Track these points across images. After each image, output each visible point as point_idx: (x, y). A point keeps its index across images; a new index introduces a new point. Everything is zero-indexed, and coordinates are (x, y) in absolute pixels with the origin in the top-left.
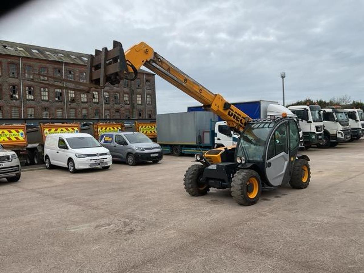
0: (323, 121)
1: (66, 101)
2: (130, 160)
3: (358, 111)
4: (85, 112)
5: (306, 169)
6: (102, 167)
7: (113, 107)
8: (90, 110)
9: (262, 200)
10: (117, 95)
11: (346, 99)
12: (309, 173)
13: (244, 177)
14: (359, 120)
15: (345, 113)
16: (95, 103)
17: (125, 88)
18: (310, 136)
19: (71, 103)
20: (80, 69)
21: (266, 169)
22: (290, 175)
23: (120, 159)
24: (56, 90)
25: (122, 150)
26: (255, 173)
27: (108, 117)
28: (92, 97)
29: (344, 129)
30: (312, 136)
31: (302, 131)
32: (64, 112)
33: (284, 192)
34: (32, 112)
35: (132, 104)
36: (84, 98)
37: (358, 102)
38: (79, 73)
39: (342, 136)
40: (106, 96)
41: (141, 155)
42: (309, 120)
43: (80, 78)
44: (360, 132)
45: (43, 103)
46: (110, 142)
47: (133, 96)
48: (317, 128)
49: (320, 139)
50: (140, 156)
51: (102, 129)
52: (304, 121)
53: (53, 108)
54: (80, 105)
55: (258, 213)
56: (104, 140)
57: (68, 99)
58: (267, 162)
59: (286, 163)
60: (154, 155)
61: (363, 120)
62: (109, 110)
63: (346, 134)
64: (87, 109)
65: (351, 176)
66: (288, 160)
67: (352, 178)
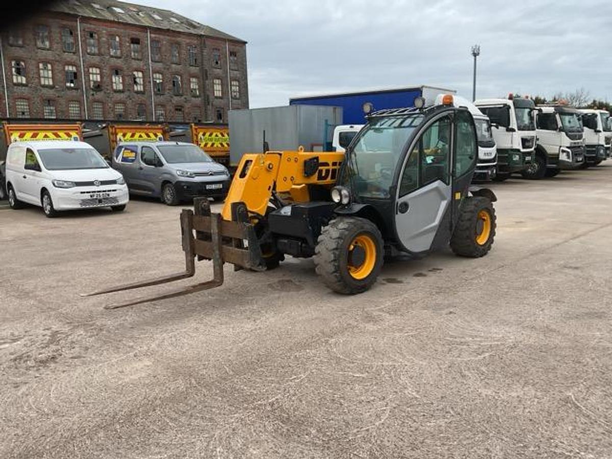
0: (537, 130)
1: (86, 88)
2: (168, 196)
3: (601, 114)
4: (120, 109)
5: (487, 217)
6: (112, 207)
7: (171, 101)
8: (130, 106)
9: (384, 282)
10: (178, 79)
11: (581, 96)
12: (493, 226)
13: (341, 234)
14: (601, 130)
15: (578, 115)
16: (138, 92)
17: (192, 66)
18: (511, 157)
19: (94, 93)
20: (109, 29)
21: (397, 216)
22: (451, 230)
23: (150, 193)
24: (66, 68)
25: (154, 176)
26: (369, 225)
27: (162, 120)
28: (131, 82)
29: (573, 145)
30: (513, 156)
31: (495, 146)
32: (83, 108)
33: (438, 263)
34: (25, 107)
35: (205, 95)
36: (117, 82)
37: (601, 101)
38: (106, 37)
39: (569, 158)
40: (158, 81)
41: (188, 187)
42: (510, 127)
43: (110, 46)
44: (602, 151)
45: (44, 91)
46: (133, 161)
47: (207, 82)
48: (524, 141)
49: (528, 162)
50: (185, 187)
51: (124, 135)
52: (500, 127)
53: (62, 101)
54: (111, 96)
55: (365, 315)
56: (123, 157)
57: (90, 86)
58: (399, 201)
59: (444, 204)
60: (213, 187)
61: (609, 130)
62: (163, 106)
63: (576, 155)
64: (124, 103)
65: (579, 232)
66: (449, 198)
67: (579, 236)
